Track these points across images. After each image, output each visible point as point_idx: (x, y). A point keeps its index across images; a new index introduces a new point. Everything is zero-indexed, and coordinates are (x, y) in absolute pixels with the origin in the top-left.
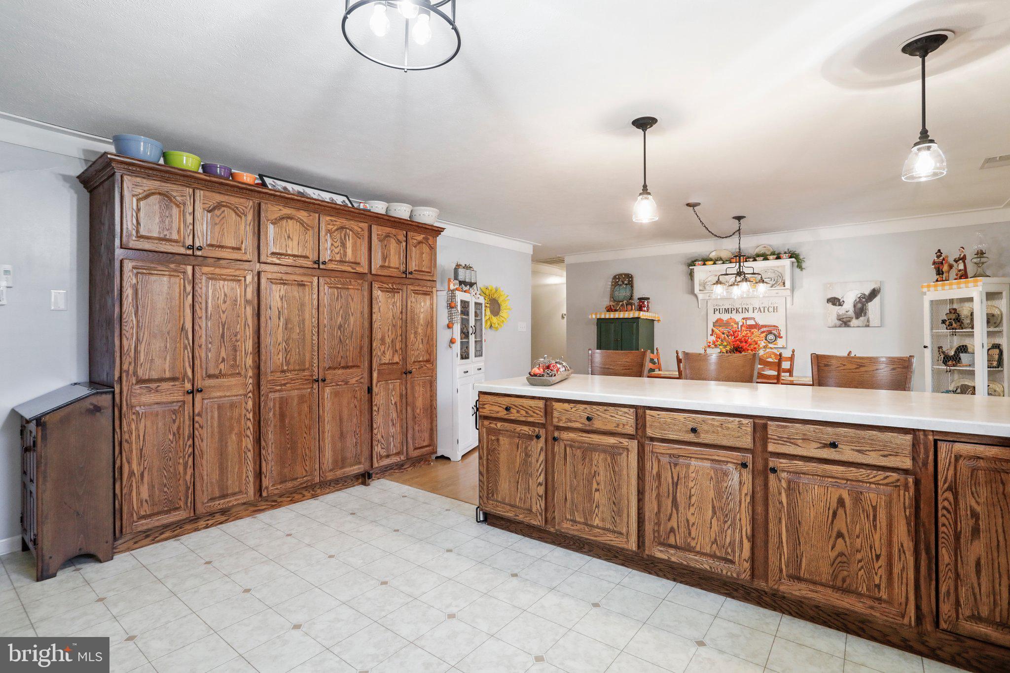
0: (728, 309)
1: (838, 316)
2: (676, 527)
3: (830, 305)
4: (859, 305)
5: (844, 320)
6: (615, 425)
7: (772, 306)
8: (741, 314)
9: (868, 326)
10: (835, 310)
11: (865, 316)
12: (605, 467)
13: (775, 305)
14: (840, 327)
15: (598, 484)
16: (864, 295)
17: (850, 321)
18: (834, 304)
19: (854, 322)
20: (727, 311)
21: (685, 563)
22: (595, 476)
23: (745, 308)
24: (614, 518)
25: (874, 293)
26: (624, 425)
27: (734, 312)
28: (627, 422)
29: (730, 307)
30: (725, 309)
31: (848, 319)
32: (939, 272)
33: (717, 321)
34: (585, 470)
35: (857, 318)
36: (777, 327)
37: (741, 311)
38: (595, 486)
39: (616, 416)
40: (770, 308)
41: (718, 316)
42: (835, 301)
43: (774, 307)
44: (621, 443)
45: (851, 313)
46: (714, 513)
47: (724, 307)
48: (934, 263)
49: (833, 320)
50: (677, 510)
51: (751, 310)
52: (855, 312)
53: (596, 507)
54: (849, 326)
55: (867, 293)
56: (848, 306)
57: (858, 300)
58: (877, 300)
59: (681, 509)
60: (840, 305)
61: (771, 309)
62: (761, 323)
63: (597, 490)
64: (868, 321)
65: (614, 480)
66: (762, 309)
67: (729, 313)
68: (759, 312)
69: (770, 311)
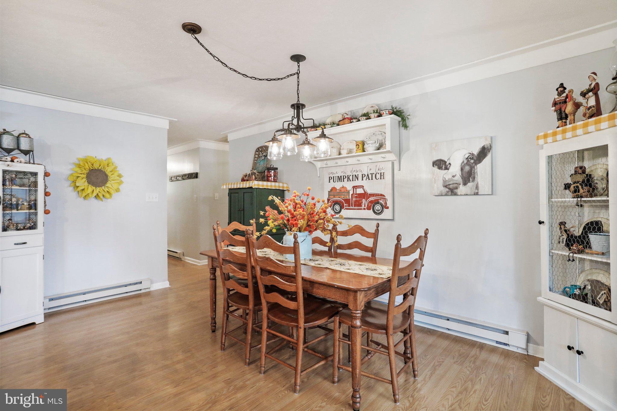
0: (341, 176)
1: (445, 181)
3: (436, 169)
4: (467, 168)
5: (451, 186)
7: (379, 172)
8: (352, 182)
9: (477, 194)
10: (442, 174)
11: (473, 181)
13: (382, 171)
14: (446, 195)
16: (473, 154)
17: (457, 188)
18: (440, 168)
19: (462, 189)
20: (340, 179)
23: (355, 175)
25: (484, 152)
27: (346, 180)
29: (342, 175)
30: (338, 177)
31: (455, 185)
32: (562, 117)
33: (332, 190)
35: (465, 184)
36: (384, 196)
37: (351, 180)
40: (377, 174)
41: (332, 185)
42: (441, 164)
43: (381, 173)
45: (458, 178)
47: (337, 175)
48: (555, 104)
49: (439, 187)
51: (360, 178)
52: (463, 177)
54: (456, 194)
55: (476, 152)
56: (455, 170)
57: (465, 162)
58: (487, 160)
60: (447, 169)
61: (378, 176)
62: (369, 192)
64: (477, 187)
66: (370, 176)
67: (341, 181)
68: (368, 179)
69: (377, 178)
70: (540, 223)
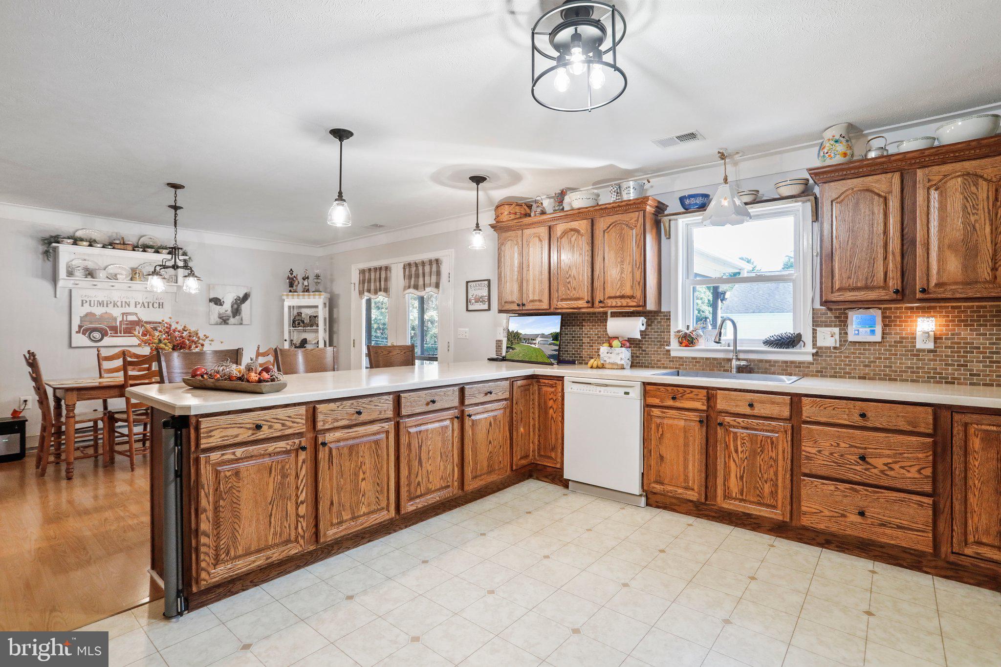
0: (103, 301)
1: (219, 314)
2: (421, 480)
3: (212, 304)
4: (235, 306)
5: (224, 318)
6: (378, 413)
7: (158, 301)
8: (120, 308)
9: (241, 324)
10: (217, 309)
11: (239, 315)
12: (370, 454)
13: (161, 301)
14: (220, 324)
15: (364, 473)
16: (239, 297)
17: (228, 320)
18: (216, 304)
19: (232, 320)
20: (101, 304)
21: (426, 504)
22: (361, 466)
23: (126, 302)
24: (377, 498)
25: (246, 297)
26: (385, 411)
27: (111, 306)
28: (387, 407)
29: (105, 299)
30: (98, 301)
31: (227, 317)
32: (291, 285)
33: (87, 315)
34: (352, 464)
35: (234, 317)
37: (119, 305)
38: (361, 476)
39: (379, 404)
40: (155, 304)
41: (87, 309)
42: (217, 301)
43: (159, 303)
44: (383, 427)
45: (229, 312)
46: (441, 457)
47: (96, 299)
49: (215, 318)
50: (421, 466)
51: (132, 305)
52: (232, 312)
53: (363, 496)
54: (227, 324)
55: (241, 296)
56: (227, 307)
57: (234, 301)
58: (248, 302)
59: (424, 464)
60: (221, 305)
61: (156, 305)
62: (145, 319)
63: (363, 479)
64: (242, 320)
65: (378, 463)
66: (146, 305)
67: (103, 306)
68: (143, 307)
69: (155, 307)
70: (286, 340)
